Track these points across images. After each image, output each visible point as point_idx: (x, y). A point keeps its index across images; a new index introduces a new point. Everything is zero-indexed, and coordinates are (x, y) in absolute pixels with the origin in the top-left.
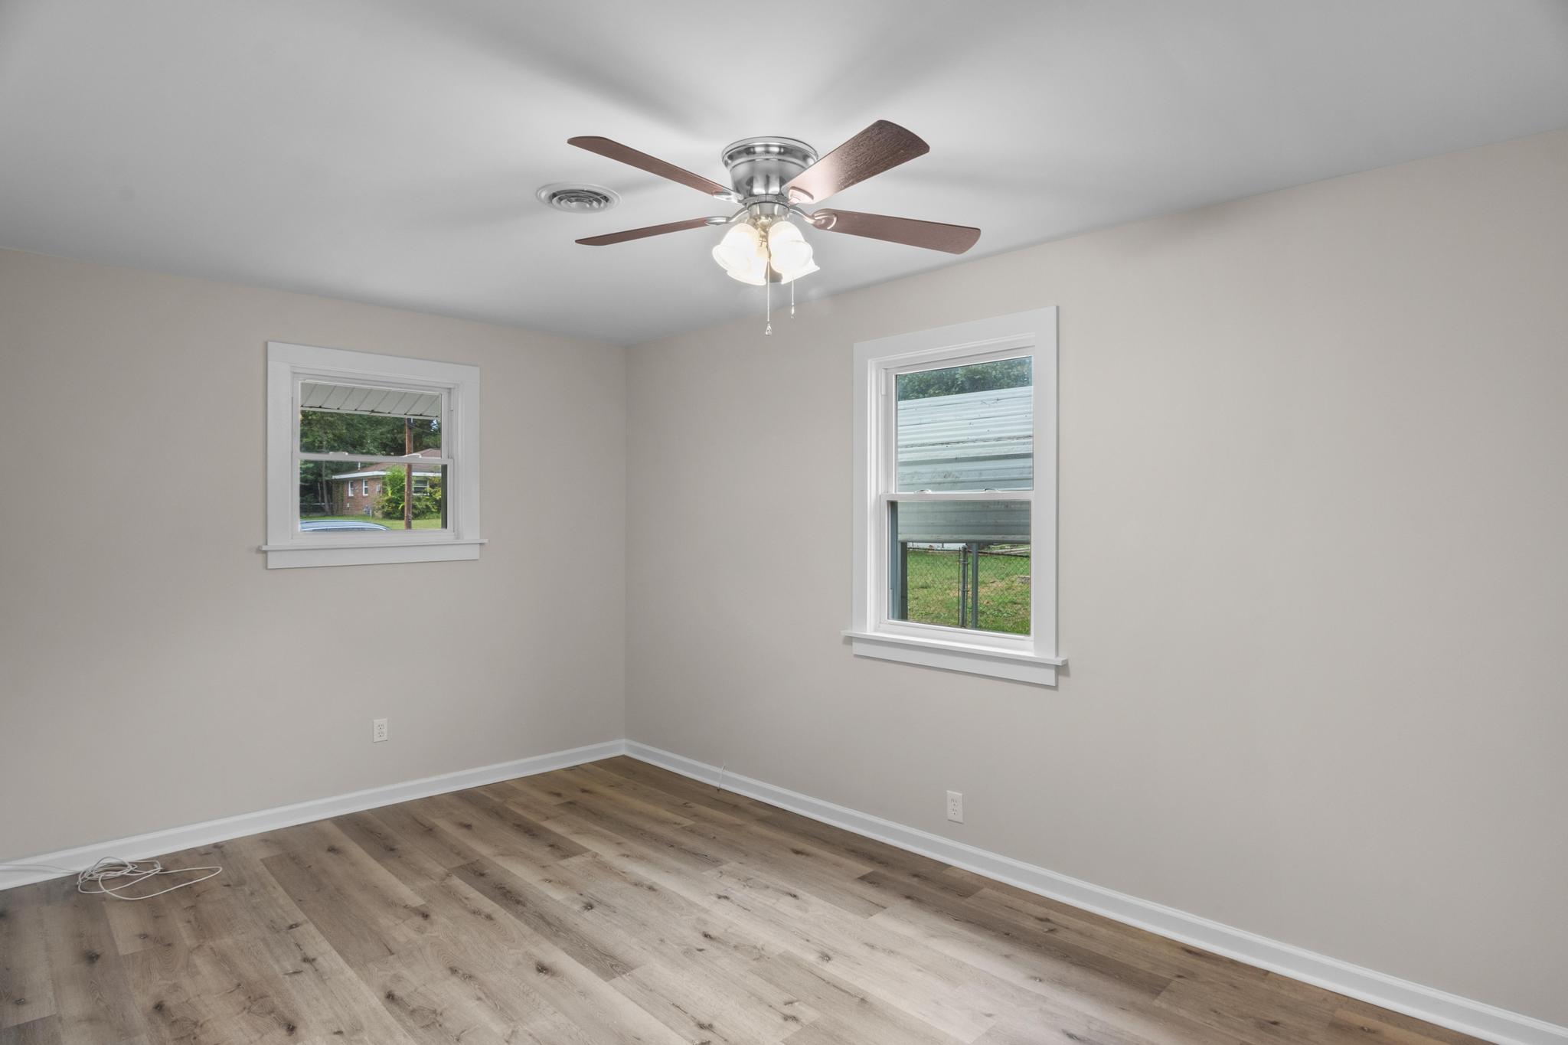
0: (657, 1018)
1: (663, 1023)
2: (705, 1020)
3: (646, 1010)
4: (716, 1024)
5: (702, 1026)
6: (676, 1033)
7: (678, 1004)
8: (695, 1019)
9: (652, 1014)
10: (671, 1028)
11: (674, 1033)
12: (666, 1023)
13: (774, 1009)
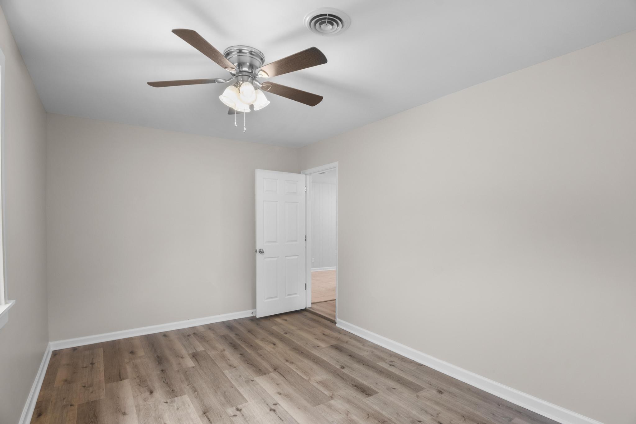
0: (290, 415)
1: (288, 413)
2: (272, 413)
3: (294, 419)
4: (268, 410)
5: (274, 411)
6: (284, 409)
7: (280, 421)
8: (276, 414)
9: (292, 417)
10: (286, 411)
11: (285, 409)
12: (287, 413)
13: (242, 414)
